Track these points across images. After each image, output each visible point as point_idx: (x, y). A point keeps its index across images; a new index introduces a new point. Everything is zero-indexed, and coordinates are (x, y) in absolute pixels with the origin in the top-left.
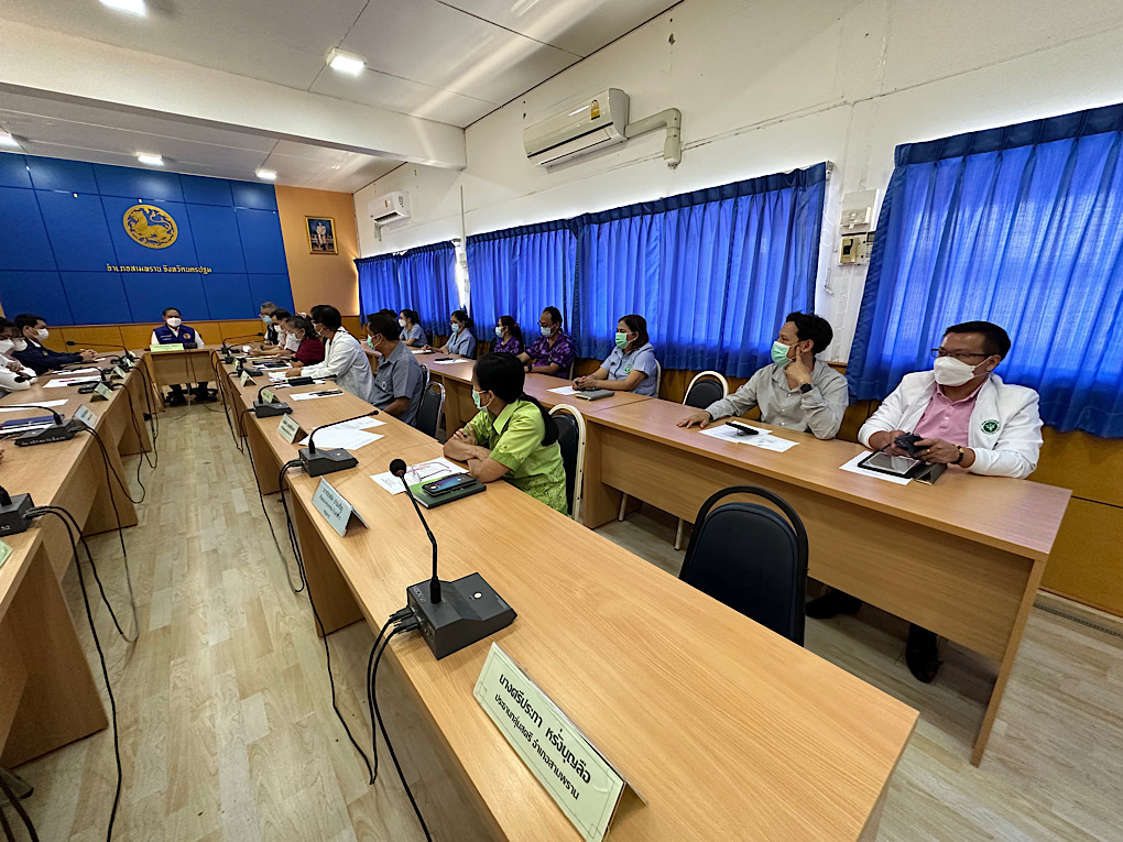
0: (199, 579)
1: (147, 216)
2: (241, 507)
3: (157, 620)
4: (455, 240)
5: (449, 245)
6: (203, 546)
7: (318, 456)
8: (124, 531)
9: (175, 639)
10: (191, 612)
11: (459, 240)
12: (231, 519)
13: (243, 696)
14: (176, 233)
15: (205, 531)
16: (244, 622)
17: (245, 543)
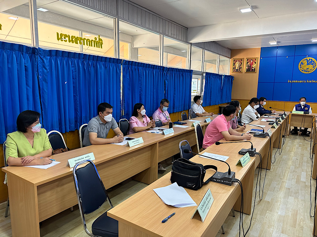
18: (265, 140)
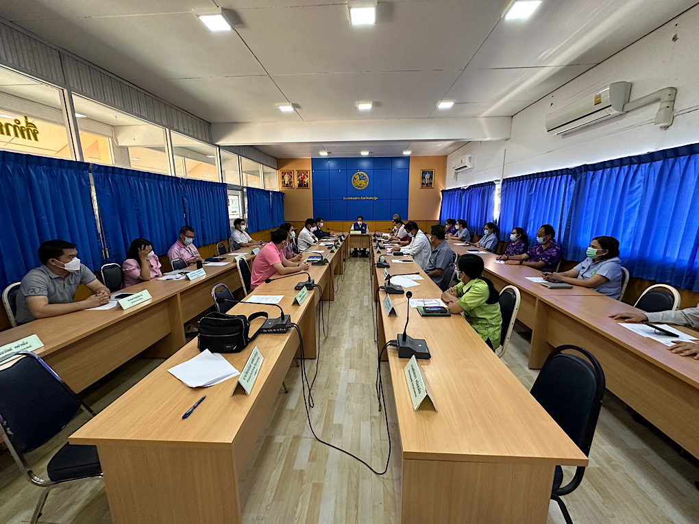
0: (347, 325)
1: (360, 176)
2: (366, 304)
3: (333, 334)
4: (496, 181)
5: (492, 184)
6: (351, 314)
7: (391, 286)
8: (331, 302)
9: (336, 342)
10: (342, 335)
11: (499, 181)
12: (361, 307)
13: (350, 368)
14: (368, 183)
15: (353, 310)
16: (356, 345)
17: (364, 318)
18: (325, 268)
